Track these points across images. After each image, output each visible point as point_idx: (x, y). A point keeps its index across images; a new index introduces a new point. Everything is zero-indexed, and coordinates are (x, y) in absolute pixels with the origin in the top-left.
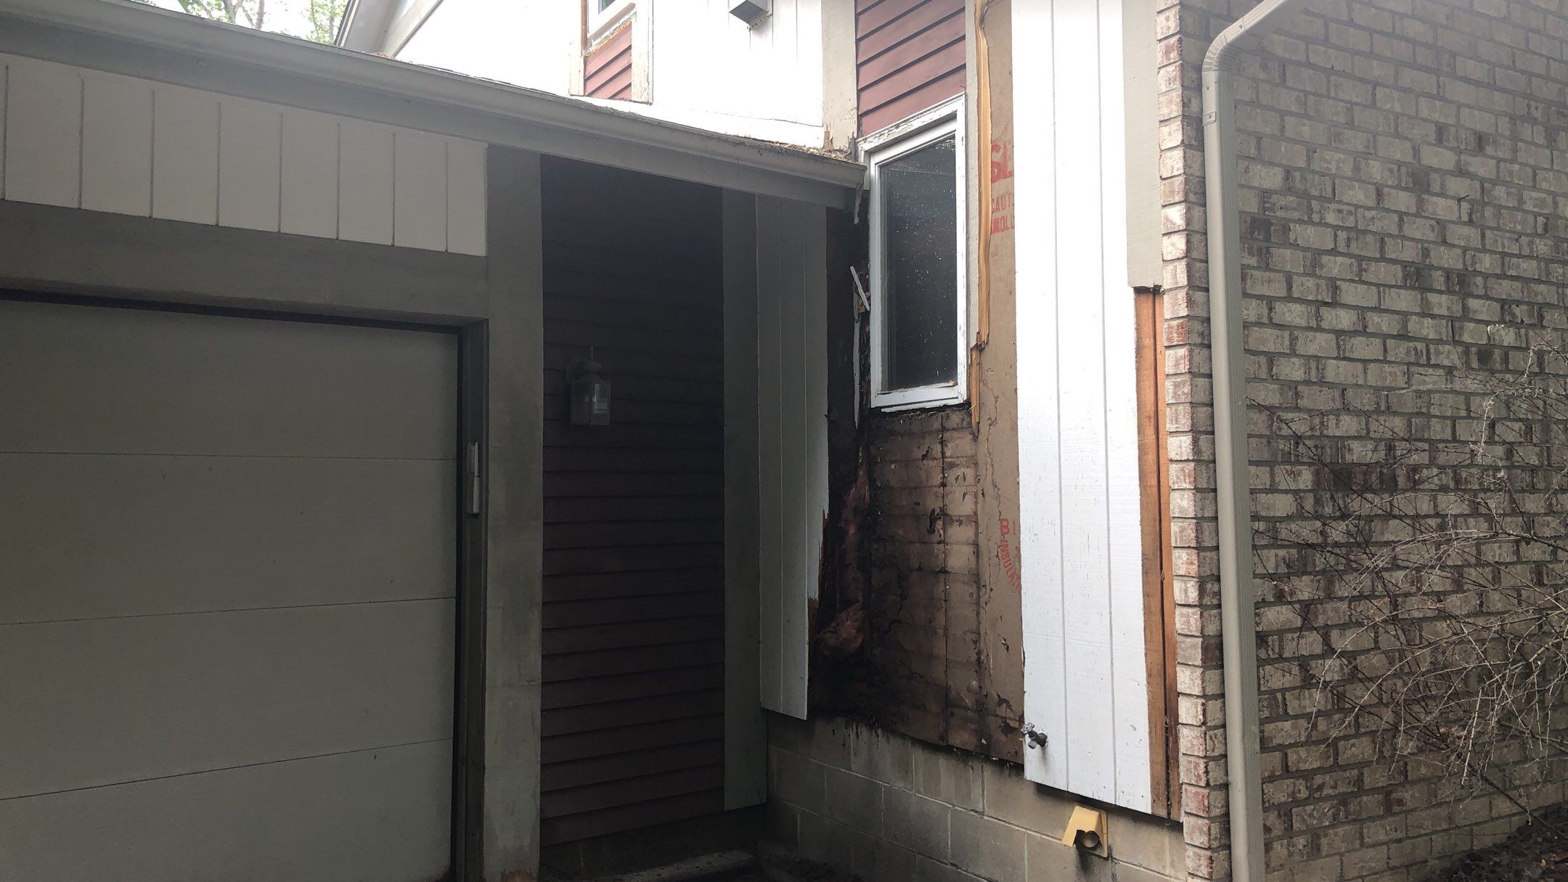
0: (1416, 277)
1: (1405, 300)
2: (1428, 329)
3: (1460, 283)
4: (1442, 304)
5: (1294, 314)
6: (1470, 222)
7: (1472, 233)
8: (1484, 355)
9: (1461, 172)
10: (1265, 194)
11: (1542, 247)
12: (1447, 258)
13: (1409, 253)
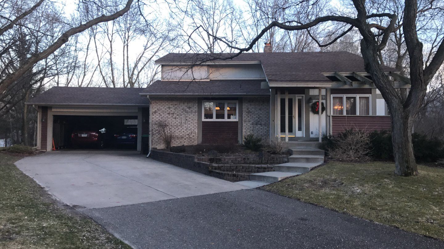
0: (169, 114)
1: (167, 115)
2: (170, 117)
3: (173, 114)
4: (171, 115)
5: (158, 117)
6: (174, 110)
7: (175, 111)
8: (175, 118)
9: (173, 107)
10: (155, 110)
11: (182, 111)
12: (172, 112)
13: (168, 112)
